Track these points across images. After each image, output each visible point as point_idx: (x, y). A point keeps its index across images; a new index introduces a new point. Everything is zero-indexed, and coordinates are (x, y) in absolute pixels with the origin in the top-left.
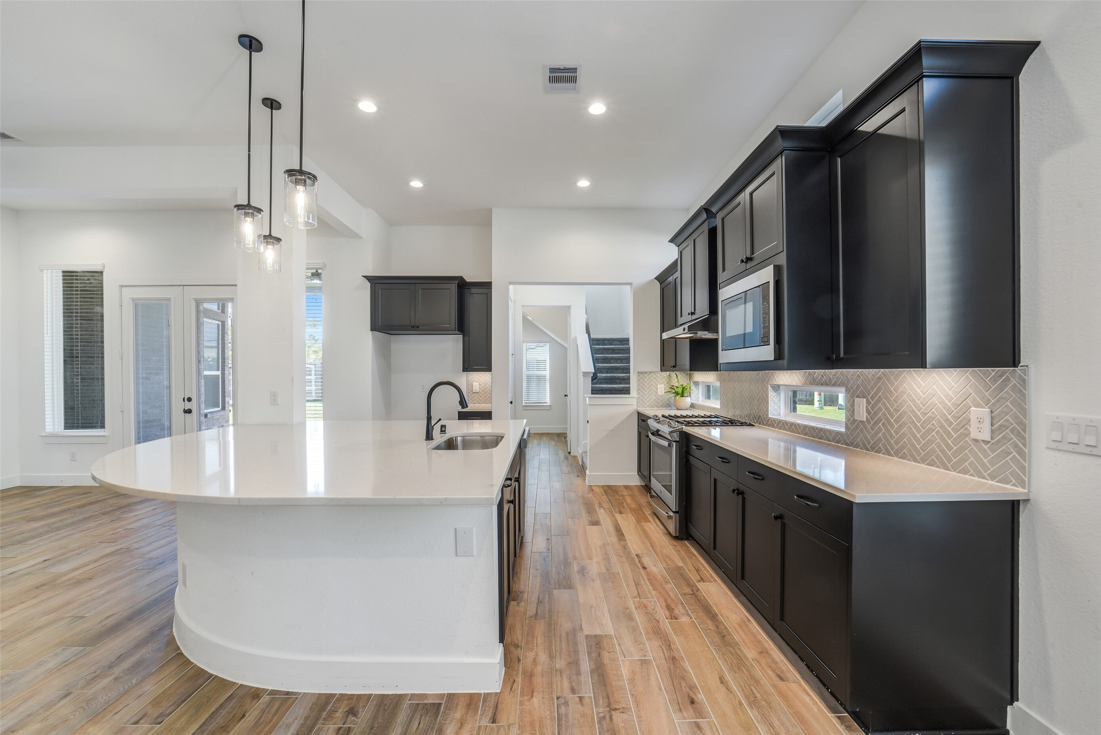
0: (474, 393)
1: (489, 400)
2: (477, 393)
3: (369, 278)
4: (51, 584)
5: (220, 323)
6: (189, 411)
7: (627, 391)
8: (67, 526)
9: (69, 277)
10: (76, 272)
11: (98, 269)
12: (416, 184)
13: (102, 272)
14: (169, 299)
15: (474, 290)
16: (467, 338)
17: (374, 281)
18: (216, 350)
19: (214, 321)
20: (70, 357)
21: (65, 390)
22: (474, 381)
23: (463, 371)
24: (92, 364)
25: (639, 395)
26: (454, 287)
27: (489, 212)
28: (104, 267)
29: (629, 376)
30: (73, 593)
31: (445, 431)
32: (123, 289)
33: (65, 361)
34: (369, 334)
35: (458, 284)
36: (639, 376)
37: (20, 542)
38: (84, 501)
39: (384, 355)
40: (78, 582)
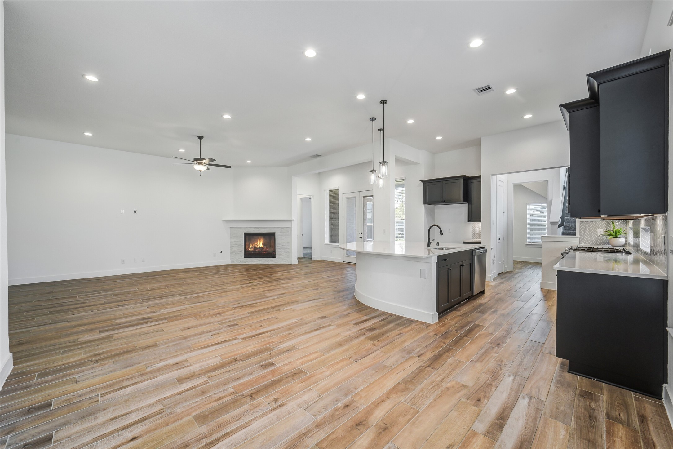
0: (476, 233)
1: (480, 237)
2: (478, 233)
3: (422, 181)
4: (330, 281)
5: (372, 203)
6: (361, 238)
7: (574, 234)
8: (331, 270)
9: (330, 191)
10: (332, 190)
11: (337, 188)
12: (439, 138)
13: (338, 189)
14: (355, 197)
15: (474, 181)
16: (470, 206)
17: (425, 182)
18: (371, 213)
19: (370, 203)
20: (331, 219)
21: (330, 229)
22: (476, 227)
23: (468, 222)
24: (336, 221)
25: (581, 236)
26: (461, 181)
27: (480, 139)
28: (339, 187)
29: (575, 225)
30: (334, 284)
31: (438, 245)
32: (344, 194)
33: (330, 220)
34: (423, 206)
35: (463, 179)
36: (581, 224)
37: (322, 272)
38: (334, 265)
39: (431, 215)
40: (335, 282)
